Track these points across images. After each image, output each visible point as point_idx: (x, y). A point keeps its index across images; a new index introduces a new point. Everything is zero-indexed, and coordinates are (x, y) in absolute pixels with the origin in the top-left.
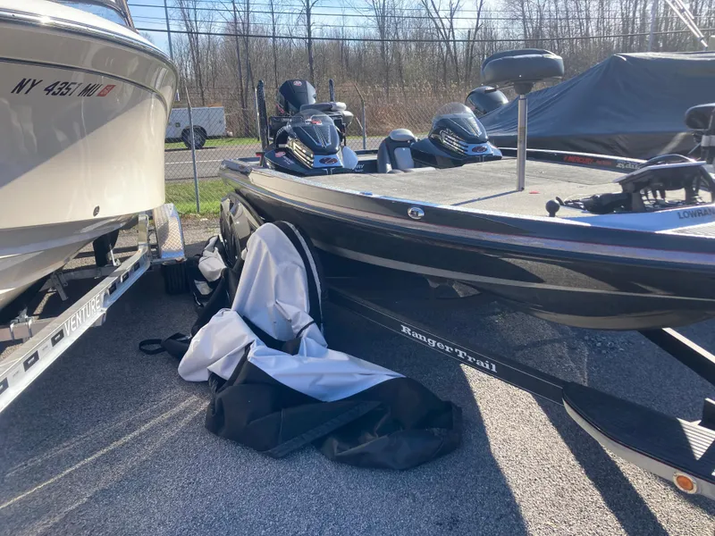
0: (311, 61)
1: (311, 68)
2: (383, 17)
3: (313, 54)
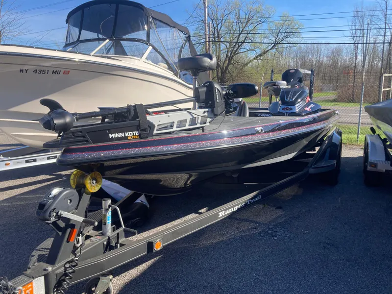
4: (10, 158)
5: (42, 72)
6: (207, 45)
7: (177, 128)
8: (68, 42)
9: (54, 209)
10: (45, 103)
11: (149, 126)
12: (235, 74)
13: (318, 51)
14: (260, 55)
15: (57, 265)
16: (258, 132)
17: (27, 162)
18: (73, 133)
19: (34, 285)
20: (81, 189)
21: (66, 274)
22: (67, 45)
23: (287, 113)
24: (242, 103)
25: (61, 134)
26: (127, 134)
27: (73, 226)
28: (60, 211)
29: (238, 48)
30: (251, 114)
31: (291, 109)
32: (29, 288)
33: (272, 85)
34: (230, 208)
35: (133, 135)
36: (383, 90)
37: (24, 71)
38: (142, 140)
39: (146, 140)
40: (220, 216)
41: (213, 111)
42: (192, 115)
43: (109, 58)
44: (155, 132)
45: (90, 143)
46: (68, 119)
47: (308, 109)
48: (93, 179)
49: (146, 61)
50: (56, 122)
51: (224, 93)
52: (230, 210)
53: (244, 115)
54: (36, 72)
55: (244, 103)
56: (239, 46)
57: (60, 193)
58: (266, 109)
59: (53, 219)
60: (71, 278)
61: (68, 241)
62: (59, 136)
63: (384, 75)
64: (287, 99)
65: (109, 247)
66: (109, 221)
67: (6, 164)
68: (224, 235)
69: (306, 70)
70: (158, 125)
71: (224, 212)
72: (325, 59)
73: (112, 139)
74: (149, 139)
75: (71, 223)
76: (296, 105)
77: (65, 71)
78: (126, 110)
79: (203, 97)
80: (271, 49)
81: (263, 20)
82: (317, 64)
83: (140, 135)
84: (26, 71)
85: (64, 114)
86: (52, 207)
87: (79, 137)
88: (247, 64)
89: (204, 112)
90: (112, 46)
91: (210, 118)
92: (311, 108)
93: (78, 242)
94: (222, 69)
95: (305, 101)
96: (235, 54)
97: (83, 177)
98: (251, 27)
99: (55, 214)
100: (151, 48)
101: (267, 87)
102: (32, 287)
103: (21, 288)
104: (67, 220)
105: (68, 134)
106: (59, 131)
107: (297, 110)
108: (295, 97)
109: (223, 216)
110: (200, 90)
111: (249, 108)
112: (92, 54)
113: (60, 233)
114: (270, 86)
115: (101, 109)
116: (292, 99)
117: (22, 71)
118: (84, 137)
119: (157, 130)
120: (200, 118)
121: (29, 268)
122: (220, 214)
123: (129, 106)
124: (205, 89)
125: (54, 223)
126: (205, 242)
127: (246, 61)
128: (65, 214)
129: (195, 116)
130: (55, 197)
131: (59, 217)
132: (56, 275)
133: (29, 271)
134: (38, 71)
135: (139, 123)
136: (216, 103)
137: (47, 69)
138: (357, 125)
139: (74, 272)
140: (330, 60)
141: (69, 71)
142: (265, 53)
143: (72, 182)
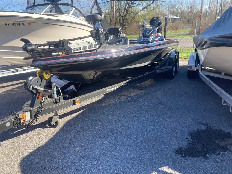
4: (4, 70)
5: (17, 24)
6: (112, 3)
7: (83, 50)
8: (28, 6)
9: (31, 85)
10: (22, 40)
11: (69, 49)
12: (130, 20)
14: (145, 8)
15: (34, 108)
16: (122, 51)
17: (13, 72)
18: (36, 53)
19: (26, 114)
20: (42, 77)
21: (38, 112)
22: (28, 8)
23: (145, 42)
24: (126, 37)
25: (31, 54)
26: (60, 53)
27: (39, 93)
28: (34, 86)
29: (131, 4)
30: (130, 43)
31: (147, 40)
32: (24, 115)
33: (142, 27)
34: (112, 88)
35: (62, 53)
37: (8, 25)
38: (66, 56)
39: (68, 55)
40: (107, 91)
41: (99, 42)
42: (90, 44)
43: (51, 15)
44: (73, 52)
45: (44, 57)
46: (33, 47)
47: (156, 40)
48: (47, 73)
49: (72, 16)
50: (28, 48)
51: (105, 33)
52: (112, 89)
53: (127, 44)
54: (13, 25)
55: (127, 37)
56: (132, 2)
57: (33, 79)
58: (136, 40)
59: (31, 89)
60: (41, 113)
61: (38, 99)
62: (30, 55)
63: (217, 18)
64: (145, 34)
65: (56, 102)
66: (55, 92)
67: (3, 74)
68: (112, 101)
69: (174, 16)
70: (74, 49)
71: (109, 89)
72: (186, 8)
73: (54, 55)
74: (70, 55)
75: (39, 91)
76: (150, 38)
77: (28, 24)
78: (58, 42)
79: (94, 35)
80: (151, 4)
82: (181, 12)
83: (65, 53)
84: (9, 24)
85: (31, 45)
86: (30, 84)
87: (39, 54)
88: (137, 14)
89: (96, 42)
90: (53, 8)
91: (98, 45)
92: (158, 39)
93: (42, 100)
94: (122, 17)
95: (155, 35)
96: (129, 8)
97: (42, 72)
99: (31, 87)
100: (74, 8)
101: (140, 28)
102: (25, 115)
103: (21, 114)
104: (37, 90)
105: (34, 53)
106: (30, 52)
107: (150, 40)
108: (150, 33)
109: (109, 91)
110: (93, 32)
111: (130, 40)
112: (42, 13)
113: (34, 96)
114: (141, 27)
115: (48, 42)
116: (148, 34)
117: (6, 24)
118: (41, 54)
119: (74, 51)
120: (94, 45)
121: (23, 108)
122: (107, 90)
123: (60, 40)
124: (95, 31)
125: (32, 91)
126: (102, 104)
127: (137, 12)
128: (36, 87)
129: (91, 44)
130: (31, 80)
131: (33, 88)
132: (34, 112)
133: (23, 110)
134: (14, 24)
135: (65, 48)
136: (100, 37)
137: (19, 23)
138: (192, 48)
139: (42, 110)
140: (189, 9)
141: (31, 24)
142: (148, 6)
143: (37, 74)
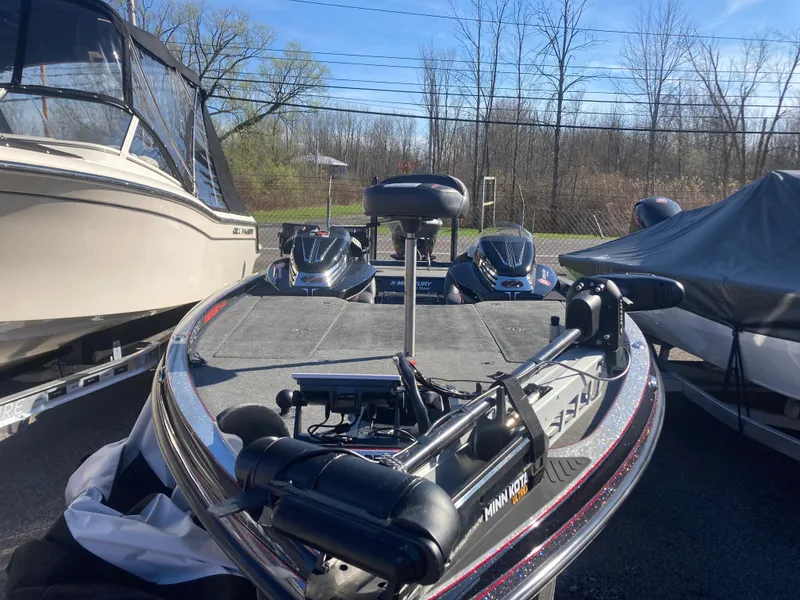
0: (557, 151)
1: (556, 157)
2: (657, 103)
3: (560, 141)
13: (350, 123)
14: (247, 124)
23: (512, 292)
36: (484, 204)
47: (543, 281)
63: (486, 178)
69: (331, 158)
76: (528, 276)
80: (268, 113)
81: (249, 52)
82: (349, 148)
98: (225, 64)
100: (135, 120)
107: (531, 287)
108: (521, 257)
110: (592, 307)
116: (517, 262)
124: (599, 302)
136: (619, 336)
140: (371, 141)
142: (256, 121)
